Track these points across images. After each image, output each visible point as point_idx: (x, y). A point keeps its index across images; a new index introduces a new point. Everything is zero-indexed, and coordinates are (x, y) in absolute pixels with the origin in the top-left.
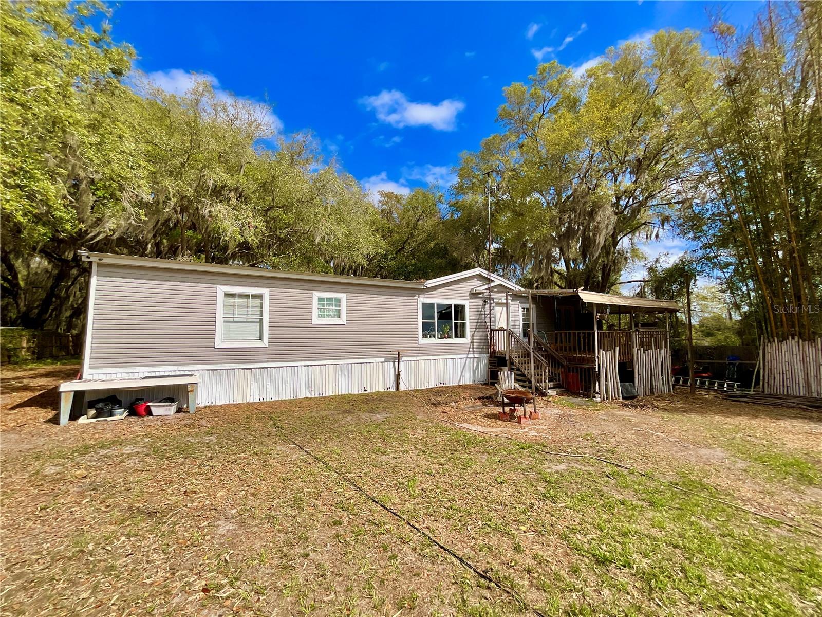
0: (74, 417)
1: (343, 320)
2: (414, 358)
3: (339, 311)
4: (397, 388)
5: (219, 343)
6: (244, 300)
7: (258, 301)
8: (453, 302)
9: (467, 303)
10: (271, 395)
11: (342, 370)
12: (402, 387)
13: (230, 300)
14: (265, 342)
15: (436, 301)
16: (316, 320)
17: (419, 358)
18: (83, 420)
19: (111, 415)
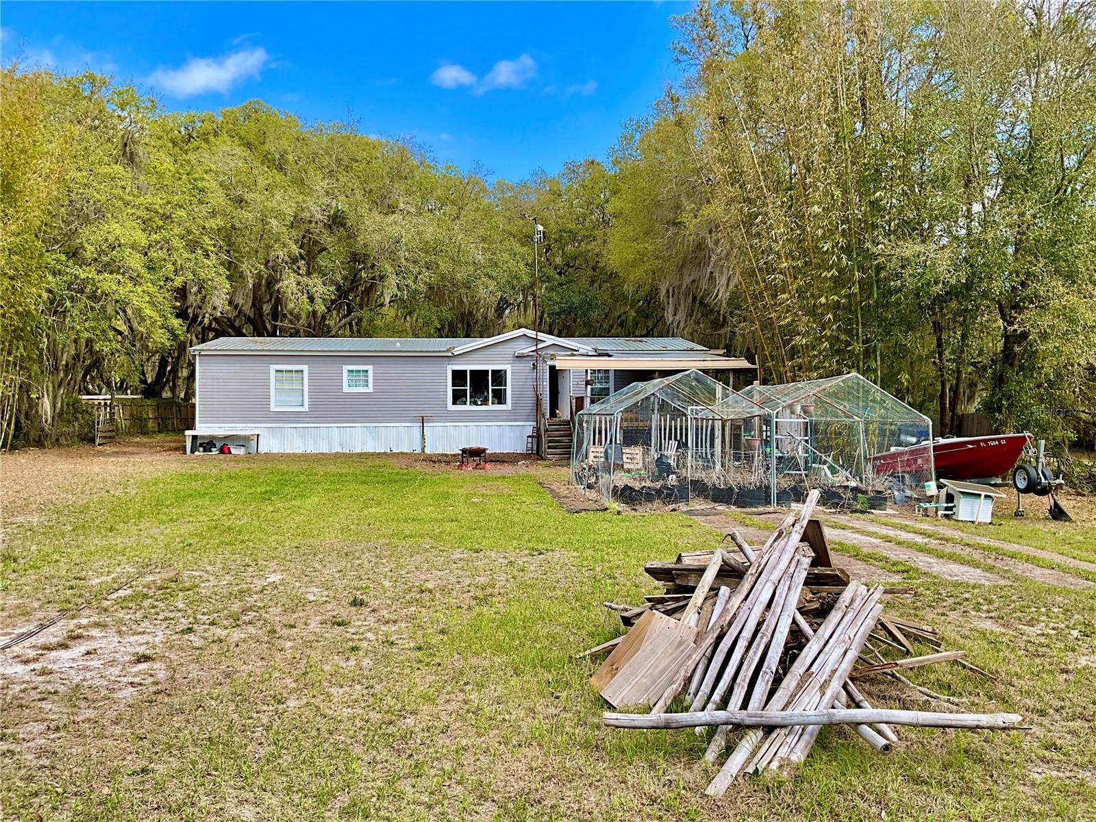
0: (192, 452)
1: (370, 389)
2: (443, 424)
3: (367, 381)
4: (423, 450)
5: (273, 408)
6: (289, 375)
7: (300, 375)
8: (490, 368)
9: (508, 368)
10: (311, 449)
11: (370, 433)
12: (427, 451)
13: (280, 374)
14: (306, 408)
15: (468, 368)
16: (346, 389)
17: (446, 424)
18: (196, 453)
19: (211, 451)
